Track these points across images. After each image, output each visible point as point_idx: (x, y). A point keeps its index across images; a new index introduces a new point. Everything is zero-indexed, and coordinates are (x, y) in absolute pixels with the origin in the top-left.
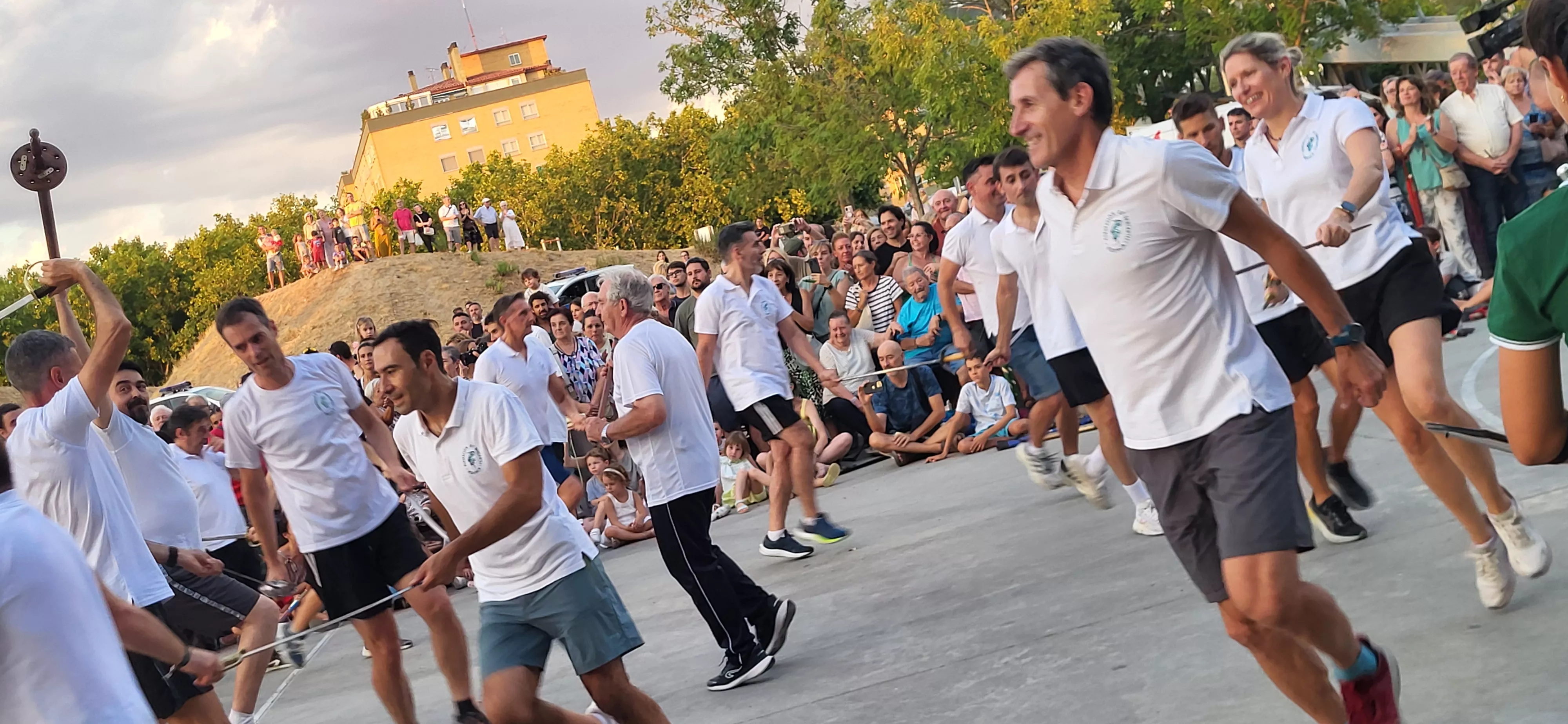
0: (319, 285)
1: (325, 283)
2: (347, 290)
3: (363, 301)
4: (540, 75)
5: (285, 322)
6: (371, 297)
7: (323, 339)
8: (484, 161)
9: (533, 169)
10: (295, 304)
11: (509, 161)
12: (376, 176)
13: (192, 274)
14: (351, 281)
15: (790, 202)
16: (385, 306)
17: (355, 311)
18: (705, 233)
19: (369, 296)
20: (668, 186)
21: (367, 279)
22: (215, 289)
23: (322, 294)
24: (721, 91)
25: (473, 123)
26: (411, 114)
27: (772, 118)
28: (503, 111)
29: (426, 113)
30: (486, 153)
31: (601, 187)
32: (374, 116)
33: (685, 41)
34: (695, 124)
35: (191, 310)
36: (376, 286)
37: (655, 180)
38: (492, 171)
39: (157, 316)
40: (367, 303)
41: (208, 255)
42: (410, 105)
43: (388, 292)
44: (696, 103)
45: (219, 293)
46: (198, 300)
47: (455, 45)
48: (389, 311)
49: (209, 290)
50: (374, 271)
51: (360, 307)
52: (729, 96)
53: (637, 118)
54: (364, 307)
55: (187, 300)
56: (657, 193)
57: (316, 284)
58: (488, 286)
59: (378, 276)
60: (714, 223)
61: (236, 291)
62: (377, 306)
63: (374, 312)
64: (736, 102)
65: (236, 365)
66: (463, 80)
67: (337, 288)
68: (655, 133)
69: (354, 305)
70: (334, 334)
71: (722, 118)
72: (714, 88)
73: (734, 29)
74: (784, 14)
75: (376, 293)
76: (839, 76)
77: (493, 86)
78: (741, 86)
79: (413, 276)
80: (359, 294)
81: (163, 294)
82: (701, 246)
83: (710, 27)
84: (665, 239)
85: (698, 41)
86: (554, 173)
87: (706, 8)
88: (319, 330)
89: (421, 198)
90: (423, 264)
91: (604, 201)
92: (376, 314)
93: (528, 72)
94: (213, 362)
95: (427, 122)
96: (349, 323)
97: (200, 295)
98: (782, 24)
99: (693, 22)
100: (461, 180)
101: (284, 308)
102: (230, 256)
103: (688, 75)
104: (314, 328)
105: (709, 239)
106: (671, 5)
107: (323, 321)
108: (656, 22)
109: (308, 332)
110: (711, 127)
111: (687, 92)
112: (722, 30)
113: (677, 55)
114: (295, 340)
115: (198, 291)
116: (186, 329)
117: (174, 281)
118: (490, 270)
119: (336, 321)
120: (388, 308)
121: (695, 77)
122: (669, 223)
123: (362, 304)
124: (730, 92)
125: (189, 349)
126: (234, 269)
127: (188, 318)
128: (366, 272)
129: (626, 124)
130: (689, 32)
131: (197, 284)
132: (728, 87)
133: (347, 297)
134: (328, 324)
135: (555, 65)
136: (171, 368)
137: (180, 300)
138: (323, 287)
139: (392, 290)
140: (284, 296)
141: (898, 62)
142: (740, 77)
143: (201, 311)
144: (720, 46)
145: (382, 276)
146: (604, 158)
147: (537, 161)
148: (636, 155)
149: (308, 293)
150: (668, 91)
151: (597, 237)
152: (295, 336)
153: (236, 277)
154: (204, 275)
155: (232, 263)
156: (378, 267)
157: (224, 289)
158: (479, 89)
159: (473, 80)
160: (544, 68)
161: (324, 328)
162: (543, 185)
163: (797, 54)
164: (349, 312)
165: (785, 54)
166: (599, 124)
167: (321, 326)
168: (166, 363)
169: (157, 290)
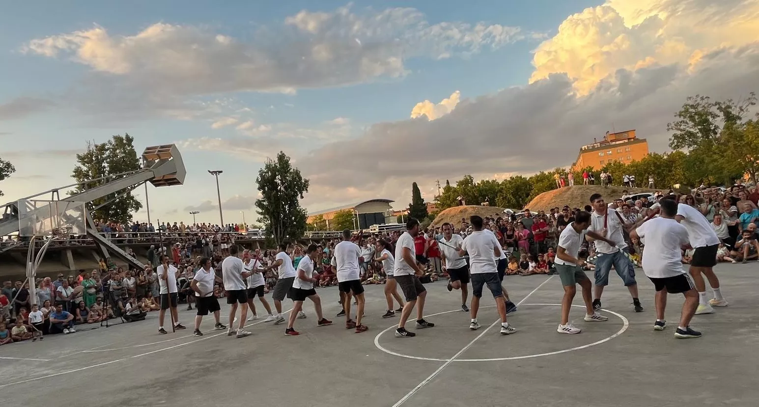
4: (632, 140)
8: (612, 162)
9: (626, 165)
11: (620, 163)
12: (582, 164)
13: (532, 185)
15: (708, 179)
18: (677, 186)
20: (667, 172)
24: (689, 147)
25: (611, 152)
26: (594, 149)
27: (705, 155)
28: (620, 149)
29: (598, 149)
30: (613, 160)
31: (646, 171)
32: (583, 149)
33: (679, 133)
34: (679, 155)
35: (530, 192)
37: (663, 170)
38: (614, 165)
39: (523, 194)
41: (537, 180)
42: (594, 147)
44: (681, 150)
46: (533, 191)
47: (608, 132)
49: (536, 189)
52: (691, 149)
53: (660, 153)
55: (530, 190)
56: (663, 174)
58: (609, 195)
60: (681, 183)
64: (693, 150)
66: (609, 141)
68: (665, 157)
71: (688, 154)
72: (687, 146)
73: (696, 129)
74: (714, 126)
75: (578, 194)
76: (731, 144)
77: (617, 143)
78: (696, 146)
79: (588, 191)
81: (525, 189)
82: (676, 189)
83: (687, 129)
84: (664, 187)
85: (683, 133)
86: (632, 167)
87: (687, 123)
89: (593, 171)
90: (592, 187)
91: (647, 175)
93: (629, 139)
94: (534, 205)
95: (598, 151)
98: (712, 128)
99: (682, 127)
100: (605, 167)
102: (542, 181)
103: (678, 142)
105: (678, 188)
106: (676, 122)
108: (670, 127)
110: (685, 156)
111: (677, 146)
112: (692, 130)
113: (676, 136)
115: (533, 188)
117: (528, 186)
118: (609, 191)
121: (680, 142)
122: (666, 182)
124: (692, 147)
125: (529, 202)
129: (657, 154)
130: (681, 130)
132: (691, 146)
135: (637, 138)
136: (524, 206)
139: (582, 193)
141: (754, 141)
142: (695, 143)
144: (691, 134)
146: (648, 163)
147: (627, 163)
148: (658, 163)
150: (671, 146)
151: (643, 184)
158: (614, 143)
159: (612, 141)
160: (633, 138)
162: (628, 170)
163: (717, 137)
165: (712, 137)
166: (648, 154)
168: (523, 204)
169: (523, 188)
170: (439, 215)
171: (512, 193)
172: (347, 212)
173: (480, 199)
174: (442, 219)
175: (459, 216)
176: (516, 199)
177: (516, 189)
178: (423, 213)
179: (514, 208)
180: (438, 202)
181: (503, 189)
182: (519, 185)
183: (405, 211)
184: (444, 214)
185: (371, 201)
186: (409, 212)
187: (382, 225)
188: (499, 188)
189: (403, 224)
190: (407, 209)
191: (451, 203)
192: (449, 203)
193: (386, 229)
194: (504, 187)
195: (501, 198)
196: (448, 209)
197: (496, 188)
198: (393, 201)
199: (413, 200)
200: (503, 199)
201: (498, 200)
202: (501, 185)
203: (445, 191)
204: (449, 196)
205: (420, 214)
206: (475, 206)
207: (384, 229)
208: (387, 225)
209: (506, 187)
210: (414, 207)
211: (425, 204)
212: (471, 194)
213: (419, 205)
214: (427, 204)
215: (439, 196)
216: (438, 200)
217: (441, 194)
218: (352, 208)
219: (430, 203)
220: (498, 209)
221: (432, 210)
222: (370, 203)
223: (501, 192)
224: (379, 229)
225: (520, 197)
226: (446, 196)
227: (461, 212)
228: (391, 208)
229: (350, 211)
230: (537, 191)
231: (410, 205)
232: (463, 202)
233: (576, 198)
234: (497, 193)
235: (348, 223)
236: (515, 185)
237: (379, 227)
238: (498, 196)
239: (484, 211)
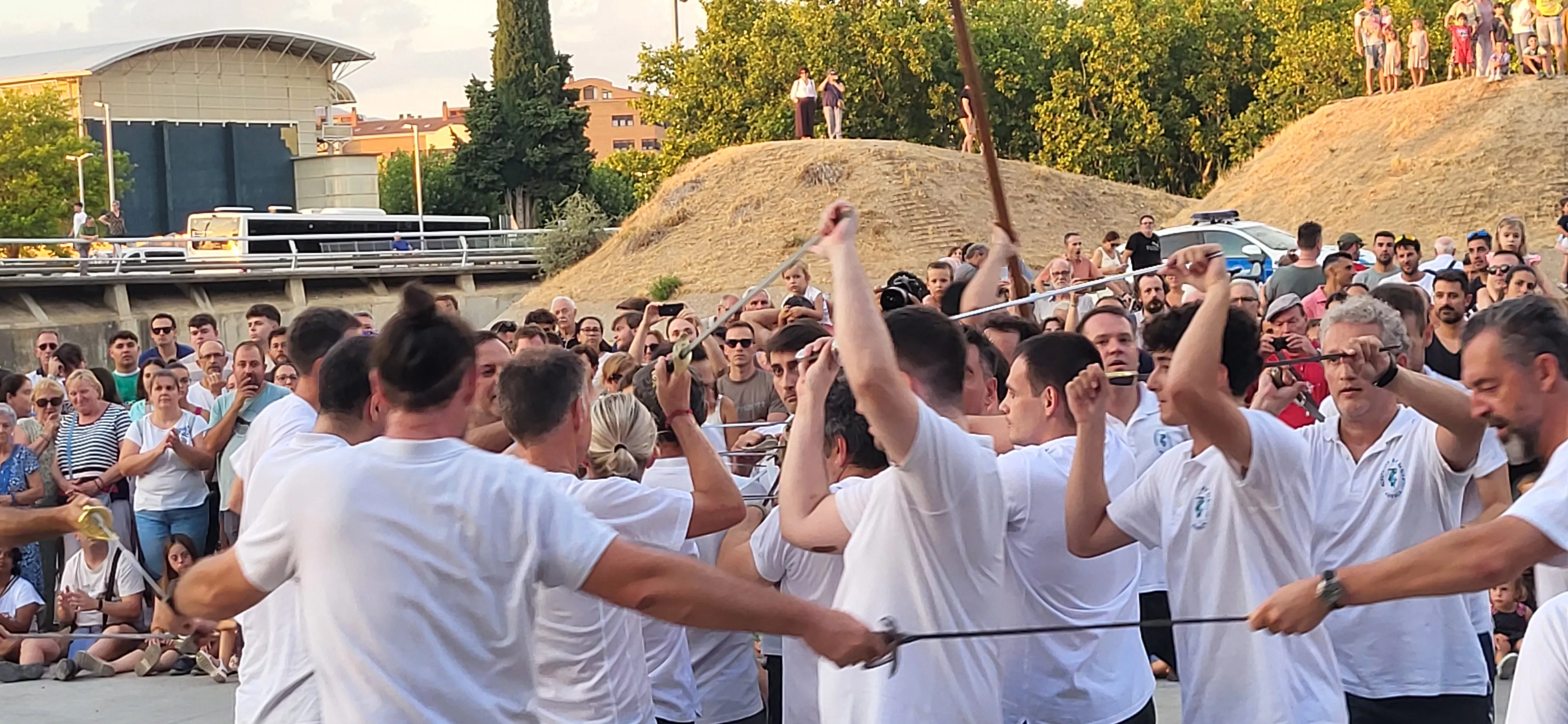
0: (1458, 100)
1: (1469, 99)
2: (1500, 116)
3: (1521, 138)
5: (1394, 145)
6: (1534, 135)
7: (1446, 183)
10: (1416, 122)
13: (1276, 35)
14: (1508, 103)
16: (1554, 152)
17: (1504, 151)
19: (1531, 131)
21: (1534, 105)
22: (1304, 63)
23: (1460, 114)
35: (1261, 88)
36: (1546, 118)
40: (1527, 143)
41: (1304, 10)
43: (1562, 131)
45: (1307, 71)
46: (1274, 76)
48: (1558, 162)
49: (1295, 65)
50: (1549, 95)
51: (1514, 146)
54: (1518, 149)
55: (1259, 73)
57: (1455, 97)
59: (1552, 103)
61: (1332, 73)
62: (1542, 150)
63: (1534, 158)
65: (1309, 195)
67: (1484, 110)
69: (1506, 142)
70: (1465, 180)
75: (1543, 130)
80: (1516, 127)
81: (1226, 59)
88: (1443, 169)
92: (1536, 163)
94: (1276, 184)
96: (1491, 169)
97: (1281, 68)
101: (1398, 124)
102: (1335, 17)
104: (1437, 164)
107: (1453, 157)
109: (1427, 168)
114: (1404, 177)
115: (1277, 63)
116: (1249, 116)
117: (1247, 39)
119: (1472, 161)
120: (1558, 157)
123: (1518, 143)
125: (1248, 152)
126: (1338, 39)
127: (1254, 99)
128: (1535, 94)
131: (1279, 51)
133: (1498, 126)
134: (1459, 162)
136: (1214, 176)
137: (1250, 70)
138: (1464, 104)
140: (1401, 106)
143: (1276, 92)
145: (1558, 105)
149: (1439, 109)
152: (1405, 171)
153: (1339, 52)
154: (1292, 40)
155: (1338, 30)
156: (1556, 90)
157: (1315, 66)
161: (1452, 168)
164: (1496, 150)
167: (1447, 164)
168: (1208, 160)
169: (1219, 50)
170: (668, 184)
171: (1142, 76)
172: (36, 106)
173: (935, 100)
174: (682, 218)
175: (795, 204)
176: (1165, 116)
177: (1173, 51)
178: (562, 150)
179: (1147, 183)
180: (665, 92)
181: (1089, 46)
182: (1190, 32)
183: (434, 125)
184: (696, 183)
185: (208, 42)
186: (466, 138)
187: (272, 215)
188: (1066, 37)
189: (420, 218)
190: (453, 115)
191: (749, 104)
192: (736, 104)
193: (303, 246)
194: (1096, 33)
195: (1076, 102)
196: (728, 153)
197: (1048, 31)
198: (361, 57)
199: (502, 56)
200: (1083, 108)
201: (1054, 112)
202: (1077, 14)
203: (713, 18)
204: (740, 61)
205: (537, 153)
206: (901, 147)
207: (284, 247)
208: (305, 214)
209: (1111, 34)
210: (499, 106)
211: (573, 95)
212: (883, 59)
213: (532, 94)
214: (589, 90)
215: (676, 56)
216: (668, 81)
217: (690, 43)
218: (73, 80)
219: (606, 87)
220: (1047, 179)
221: (623, 132)
222: (194, 53)
223: (1075, 63)
224: (254, 248)
225: (1195, 109)
226: (716, 59)
227: (811, 176)
228: (345, 97)
229: (50, 99)
230: (1299, 78)
231: (475, 90)
232: (832, 115)
233: (1535, 154)
234: (1051, 65)
235: (32, 177)
236: (1170, 24)
237: (255, 227)
238: (1057, 90)
239: (957, 189)
